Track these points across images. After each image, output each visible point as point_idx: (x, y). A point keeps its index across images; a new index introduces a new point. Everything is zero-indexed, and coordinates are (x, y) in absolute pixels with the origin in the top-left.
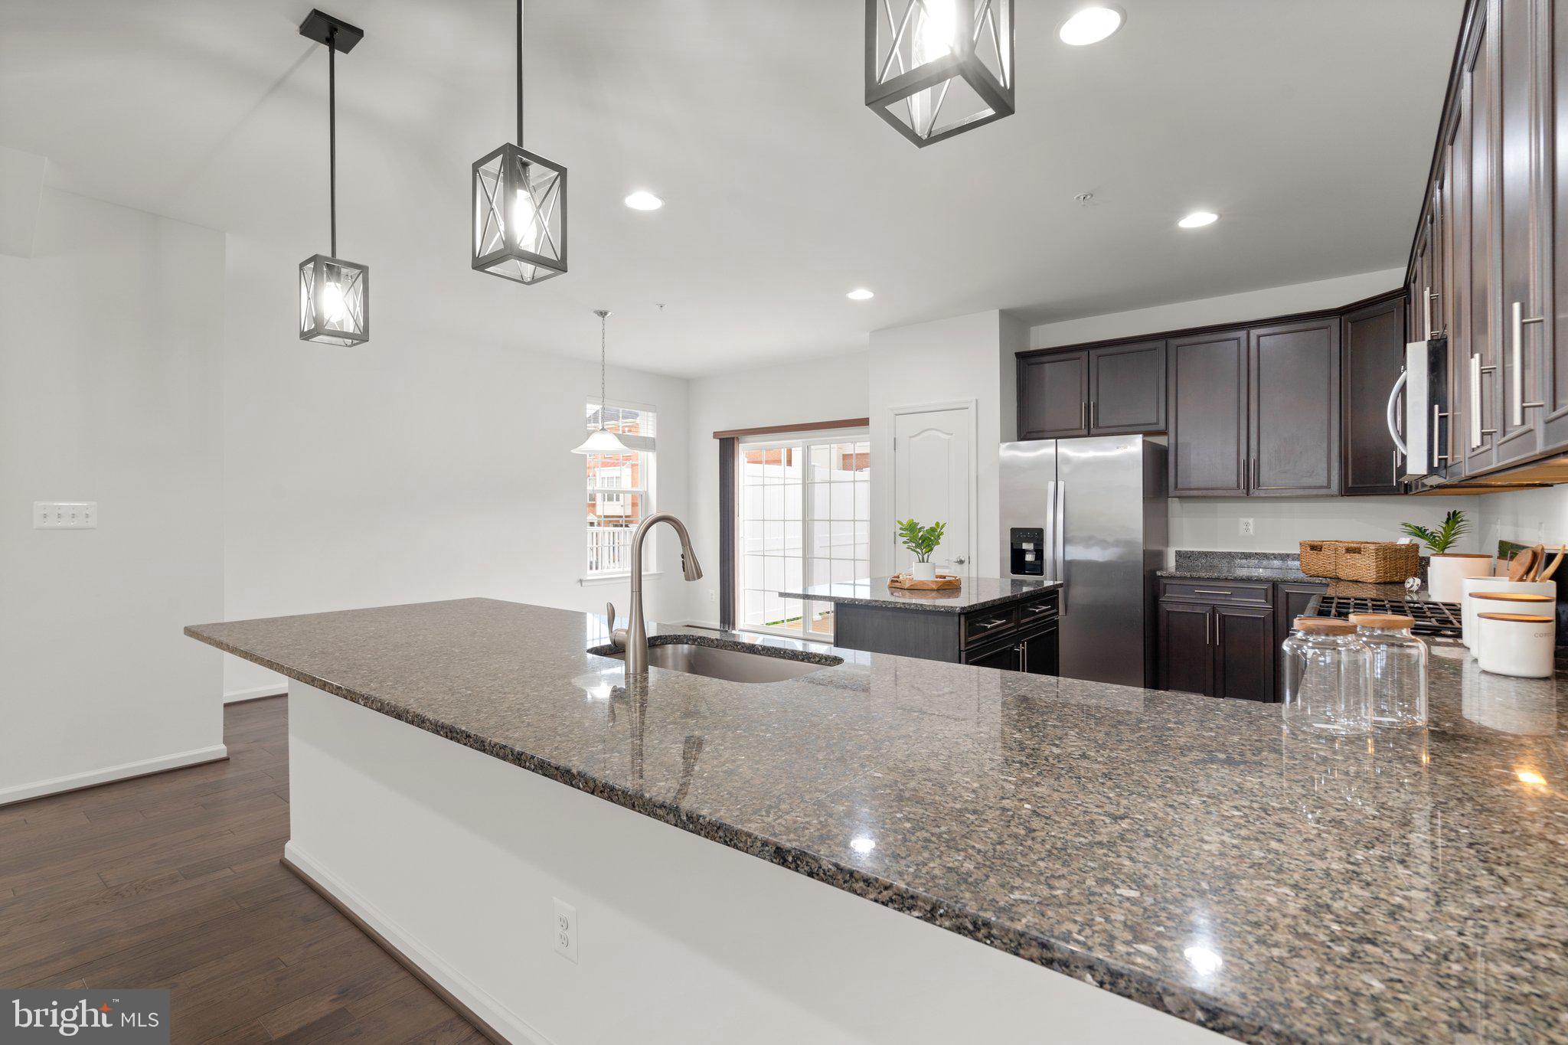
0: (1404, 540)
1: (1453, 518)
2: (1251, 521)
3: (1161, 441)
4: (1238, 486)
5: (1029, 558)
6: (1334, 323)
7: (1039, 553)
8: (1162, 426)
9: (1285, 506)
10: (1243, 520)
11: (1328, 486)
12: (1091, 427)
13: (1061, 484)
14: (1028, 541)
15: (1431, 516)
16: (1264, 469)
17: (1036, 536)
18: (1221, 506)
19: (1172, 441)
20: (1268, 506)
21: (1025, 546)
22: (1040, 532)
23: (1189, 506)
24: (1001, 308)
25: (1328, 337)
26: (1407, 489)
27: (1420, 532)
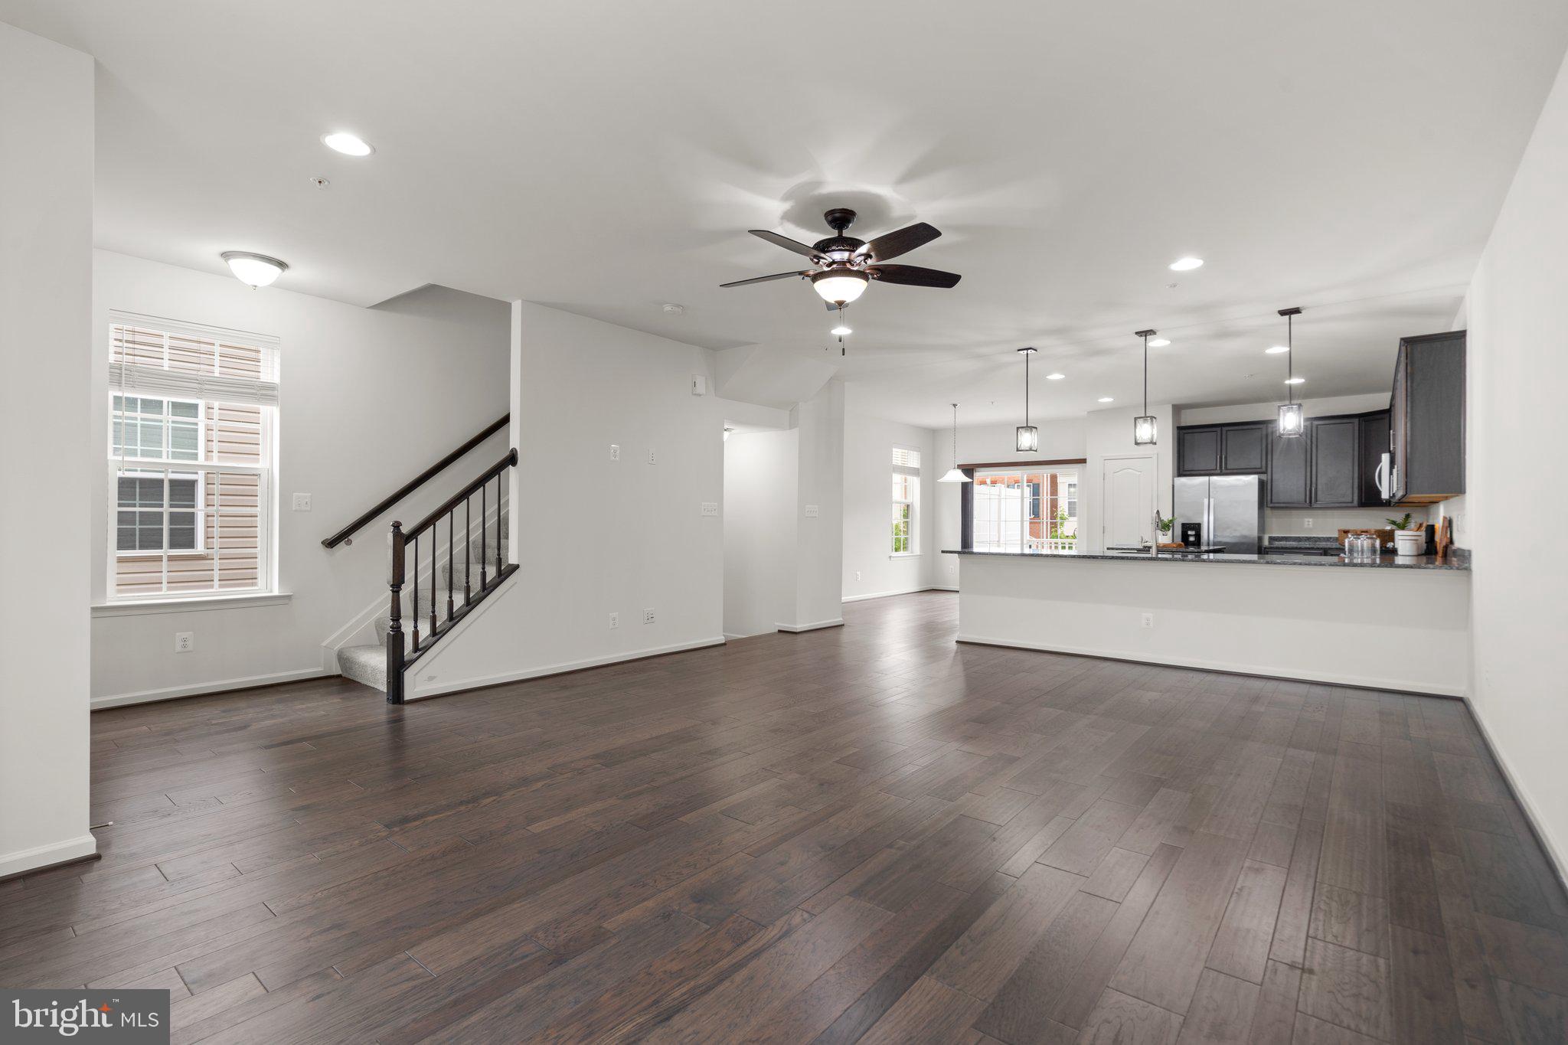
0: (1388, 528)
1: (1408, 516)
2: (1311, 520)
3: (1264, 477)
4: (1306, 502)
5: (1192, 539)
6: (1356, 421)
7: (1198, 536)
8: (1264, 469)
9: (1329, 512)
10: (1307, 520)
11: (1352, 502)
12: (1224, 470)
13: (1212, 500)
14: (1191, 529)
15: (1398, 516)
16: (1319, 493)
17: (1197, 528)
18: (1294, 512)
19: (1269, 477)
20: (1320, 512)
21: (1190, 533)
22: (1199, 525)
23: (1276, 512)
24: (1175, 403)
25: (1353, 428)
26: (1387, 504)
27: (1394, 523)
